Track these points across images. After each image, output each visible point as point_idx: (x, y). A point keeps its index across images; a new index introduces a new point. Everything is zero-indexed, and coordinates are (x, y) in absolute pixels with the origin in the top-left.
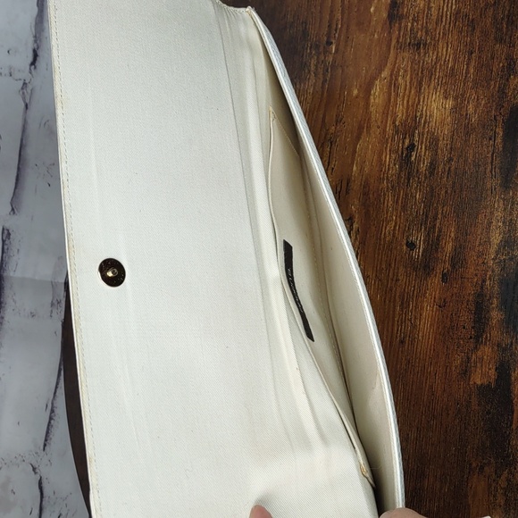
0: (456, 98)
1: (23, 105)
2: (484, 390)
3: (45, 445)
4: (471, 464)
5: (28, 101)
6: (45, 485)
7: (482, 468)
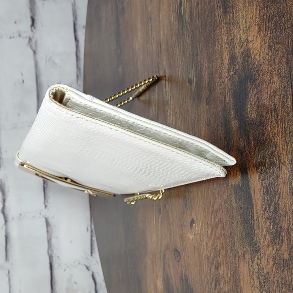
4: (238, 253)
7: (244, 256)
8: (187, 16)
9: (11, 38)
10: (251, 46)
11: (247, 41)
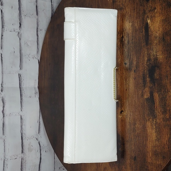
0: (132, 22)
1: (19, 39)
2: (147, 99)
3: (39, 132)
4: (146, 119)
5: (20, 38)
6: (40, 143)
7: (149, 119)
8: (126, 42)
9: (10, 31)
10: (158, 57)
11: (157, 55)
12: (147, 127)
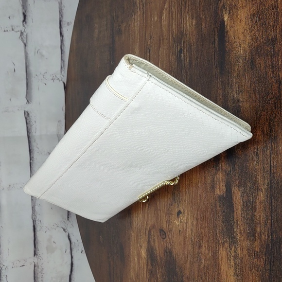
1: (23, 45)
2: (221, 197)
3: (68, 218)
4: (219, 241)
5: (25, 42)
6: (71, 237)
7: (224, 244)
8: (187, 62)
9: (5, 31)
10: (241, 104)
11: (239, 101)
12: (220, 258)
